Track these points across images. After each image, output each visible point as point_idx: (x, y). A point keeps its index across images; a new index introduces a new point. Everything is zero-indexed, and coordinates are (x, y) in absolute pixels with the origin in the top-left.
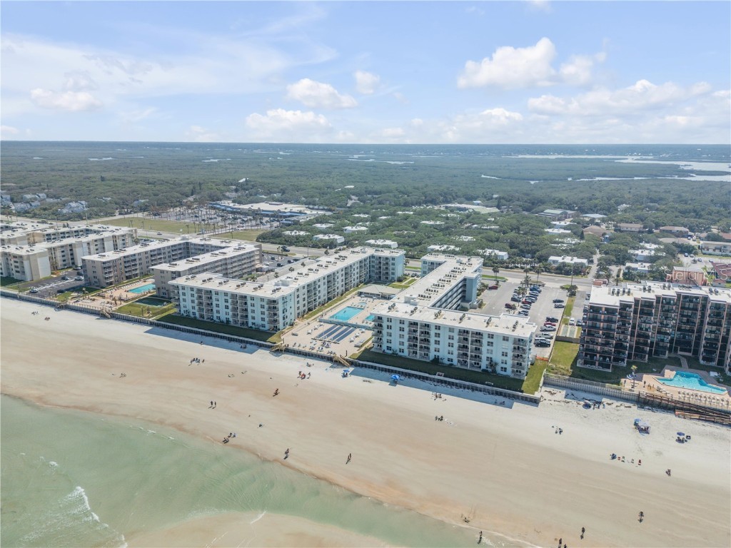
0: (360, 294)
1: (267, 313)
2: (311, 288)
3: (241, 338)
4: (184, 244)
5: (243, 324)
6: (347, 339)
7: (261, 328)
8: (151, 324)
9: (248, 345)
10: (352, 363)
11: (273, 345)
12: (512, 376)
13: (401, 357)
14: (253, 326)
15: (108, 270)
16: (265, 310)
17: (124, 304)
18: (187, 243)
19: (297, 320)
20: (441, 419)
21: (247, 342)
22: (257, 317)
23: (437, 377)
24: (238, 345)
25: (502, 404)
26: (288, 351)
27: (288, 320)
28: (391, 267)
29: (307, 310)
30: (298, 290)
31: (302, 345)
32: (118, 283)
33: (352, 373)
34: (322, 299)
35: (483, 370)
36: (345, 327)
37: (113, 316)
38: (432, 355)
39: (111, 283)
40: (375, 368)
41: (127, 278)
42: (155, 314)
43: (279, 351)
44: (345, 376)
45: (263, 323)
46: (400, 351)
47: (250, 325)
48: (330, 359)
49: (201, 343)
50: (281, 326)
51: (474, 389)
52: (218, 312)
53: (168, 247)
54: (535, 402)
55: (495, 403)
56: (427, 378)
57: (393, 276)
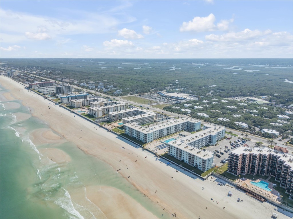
0: (179, 134)
1: (144, 137)
2: (161, 131)
3: (137, 143)
4: (137, 110)
6: (163, 149)
8: (118, 135)
9: (138, 146)
10: (160, 157)
11: (143, 147)
12: (202, 170)
13: (174, 158)
15: (114, 117)
17: (115, 128)
18: (138, 110)
19: (154, 140)
20: (173, 178)
21: (138, 145)
22: (142, 138)
23: (180, 166)
24: (135, 145)
25: (193, 178)
26: (146, 149)
27: (150, 140)
28: (194, 126)
29: (158, 138)
30: (155, 132)
31: (150, 149)
32: (116, 121)
33: (159, 160)
34: (165, 134)
35: (194, 167)
36: (166, 145)
37: (111, 131)
38: (182, 159)
39: (114, 121)
40: (166, 159)
41: (119, 119)
42: (120, 132)
43: (144, 149)
44: (156, 160)
45: (143, 140)
46: (174, 156)
47: (140, 140)
48: (155, 154)
49: (127, 143)
50: (148, 141)
51: (189, 172)
52: (134, 135)
53: (132, 111)
54: (203, 179)
55: (192, 177)
56: (178, 166)
57: (194, 129)
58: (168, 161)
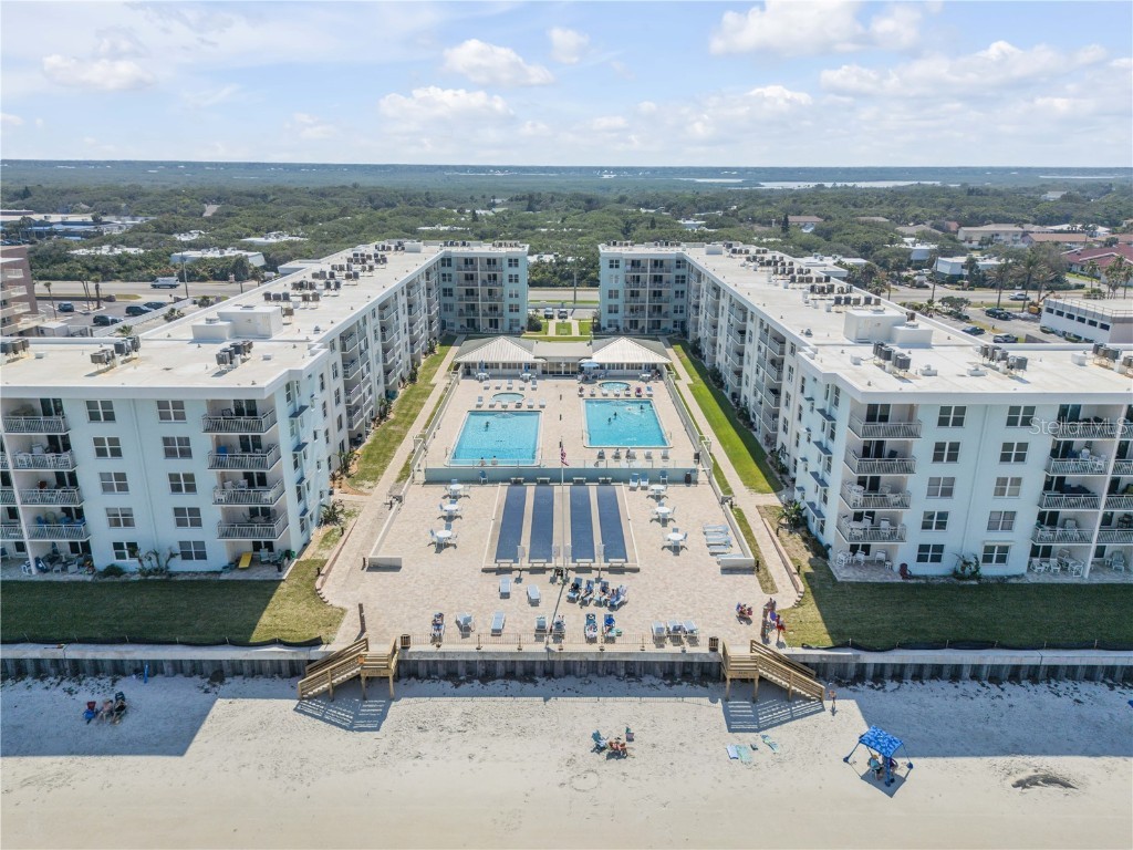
0: (465, 369)
1: (207, 478)
3: (72, 652)
5: (53, 557)
7: (178, 565)
9: (130, 687)
11: (302, 655)
13: (1002, 583)
14: (130, 564)
16: (199, 465)
21: (118, 669)
22: (149, 509)
24: (59, 703)
28: (505, 288)
29: (346, 444)
31: (482, 627)
36: (564, 489)
40: (955, 674)
45: (190, 534)
46: (987, 559)
47: (103, 557)
50: (290, 536)
57: (514, 315)
58: (1015, 674)
